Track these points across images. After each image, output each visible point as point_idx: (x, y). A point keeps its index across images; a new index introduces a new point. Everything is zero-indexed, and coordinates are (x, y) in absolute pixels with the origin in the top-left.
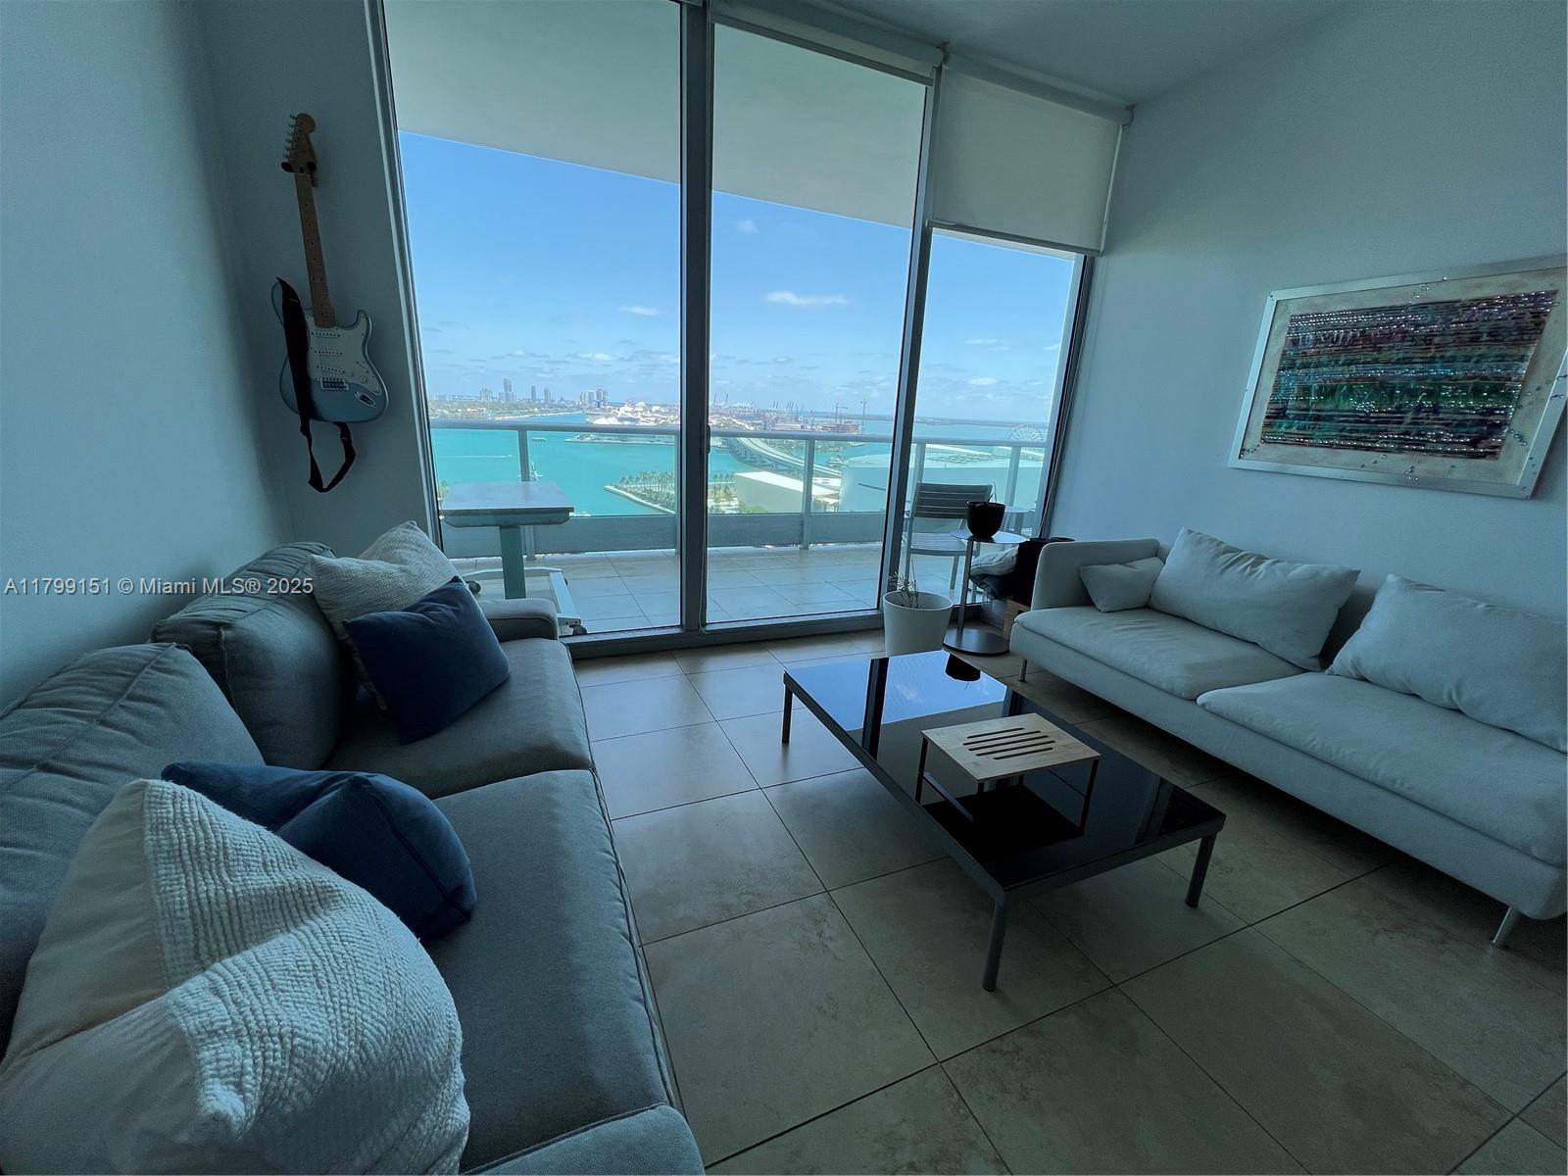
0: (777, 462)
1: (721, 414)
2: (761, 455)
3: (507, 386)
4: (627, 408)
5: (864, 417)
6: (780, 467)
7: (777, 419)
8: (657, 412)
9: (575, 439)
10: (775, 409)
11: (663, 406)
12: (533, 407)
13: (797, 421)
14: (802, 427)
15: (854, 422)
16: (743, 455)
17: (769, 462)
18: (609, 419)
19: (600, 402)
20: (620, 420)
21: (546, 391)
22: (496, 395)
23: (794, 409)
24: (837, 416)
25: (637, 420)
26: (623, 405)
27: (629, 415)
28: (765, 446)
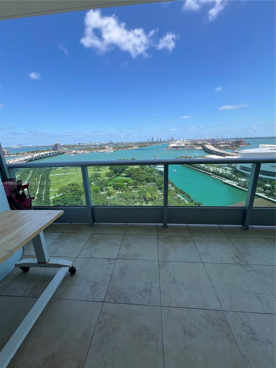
0: (217, 152)
1: (202, 141)
2: (212, 151)
3: (153, 138)
4: (178, 141)
5: (246, 138)
6: (218, 154)
7: (218, 141)
8: (185, 141)
9: (166, 149)
10: (217, 138)
11: (187, 140)
12: (157, 143)
13: (224, 141)
14: (225, 143)
15: (242, 140)
16: (207, 151)
17: (215, 152)
18: (174, 144)
19: (172, 140)
20: (177, 144)
21: (160, 139)
22: (150, 141)
23: (223, 138)
24: (236, 139)
25: (180, 144)
26: (177, 140)
27: (179, 143)
28: (214, 148)
